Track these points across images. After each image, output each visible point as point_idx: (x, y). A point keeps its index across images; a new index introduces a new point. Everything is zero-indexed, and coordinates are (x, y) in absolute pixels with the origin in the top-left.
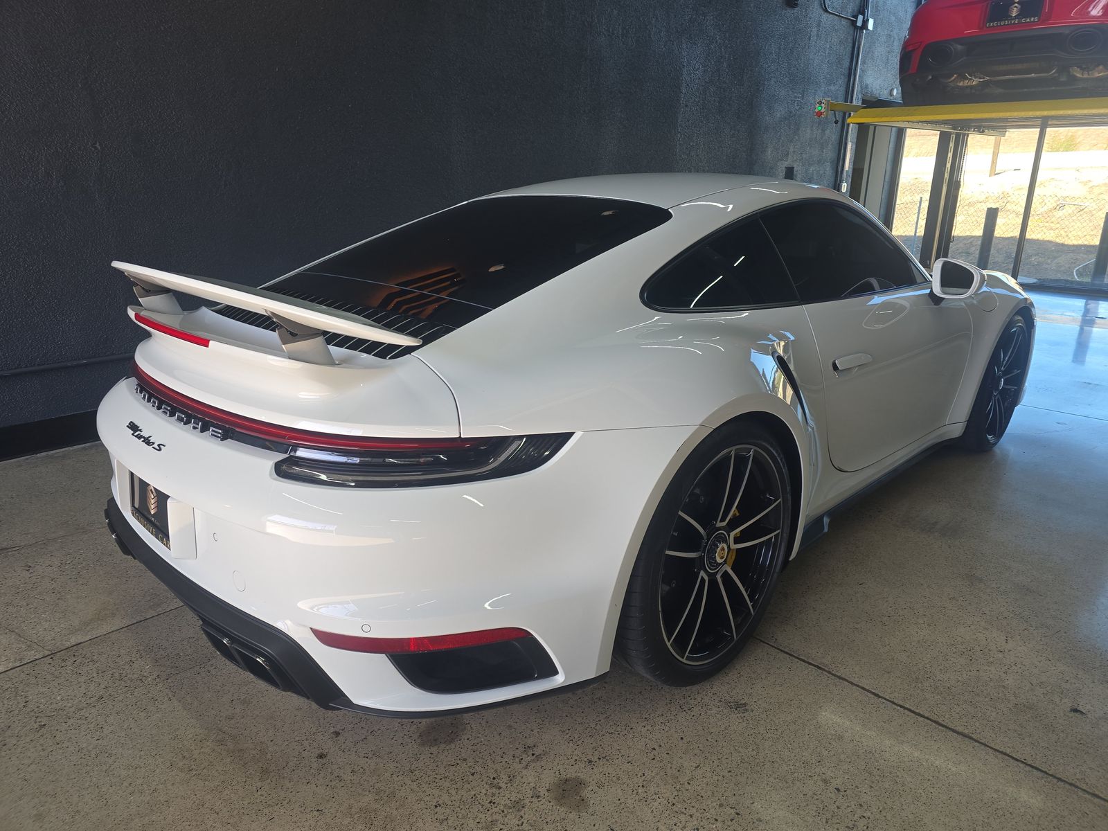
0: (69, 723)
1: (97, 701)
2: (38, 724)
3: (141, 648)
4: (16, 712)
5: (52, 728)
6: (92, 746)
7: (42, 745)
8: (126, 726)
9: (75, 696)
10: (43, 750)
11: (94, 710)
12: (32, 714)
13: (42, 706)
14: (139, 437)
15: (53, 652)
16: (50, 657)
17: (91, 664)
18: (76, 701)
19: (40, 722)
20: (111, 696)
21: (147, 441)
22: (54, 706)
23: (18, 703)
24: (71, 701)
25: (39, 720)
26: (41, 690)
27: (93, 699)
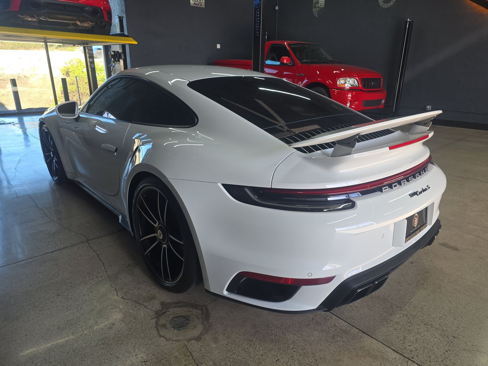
0: (446, 329)
1: (428, 325)
2: (454, 340)
3: (385, 323)
4: (455, 352)
5: (453, 333)
6: (451, 316)
7: (463, 332)
8: (434, 310)
9: (431, 334)
10: (464, 330)
11: (434, 324)
12: (451, 345)
13: (445, 343)
14: (421, 193)
15: (407, 360)
16: (412, 359)
17: (407, 338)
18: (433, 332)
19: (453, 339)
20: (422, 322)
21: (424, 190)
22: (441, 339)
23: (449, 355)
24: (434, 334)
25: (452, 340)
26: (436, 349)
27: (428, 326)
